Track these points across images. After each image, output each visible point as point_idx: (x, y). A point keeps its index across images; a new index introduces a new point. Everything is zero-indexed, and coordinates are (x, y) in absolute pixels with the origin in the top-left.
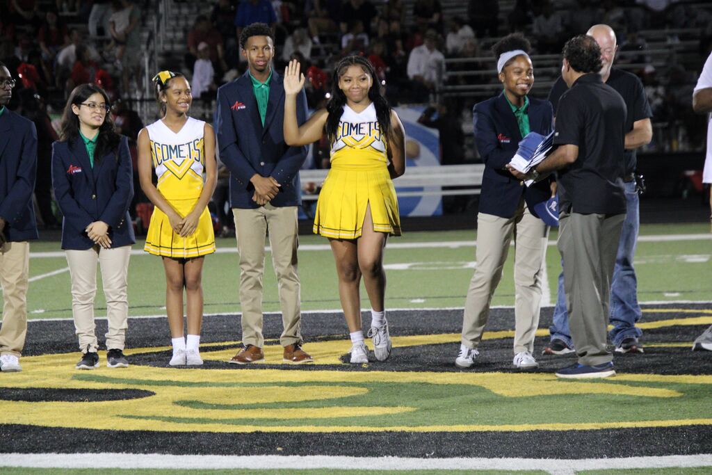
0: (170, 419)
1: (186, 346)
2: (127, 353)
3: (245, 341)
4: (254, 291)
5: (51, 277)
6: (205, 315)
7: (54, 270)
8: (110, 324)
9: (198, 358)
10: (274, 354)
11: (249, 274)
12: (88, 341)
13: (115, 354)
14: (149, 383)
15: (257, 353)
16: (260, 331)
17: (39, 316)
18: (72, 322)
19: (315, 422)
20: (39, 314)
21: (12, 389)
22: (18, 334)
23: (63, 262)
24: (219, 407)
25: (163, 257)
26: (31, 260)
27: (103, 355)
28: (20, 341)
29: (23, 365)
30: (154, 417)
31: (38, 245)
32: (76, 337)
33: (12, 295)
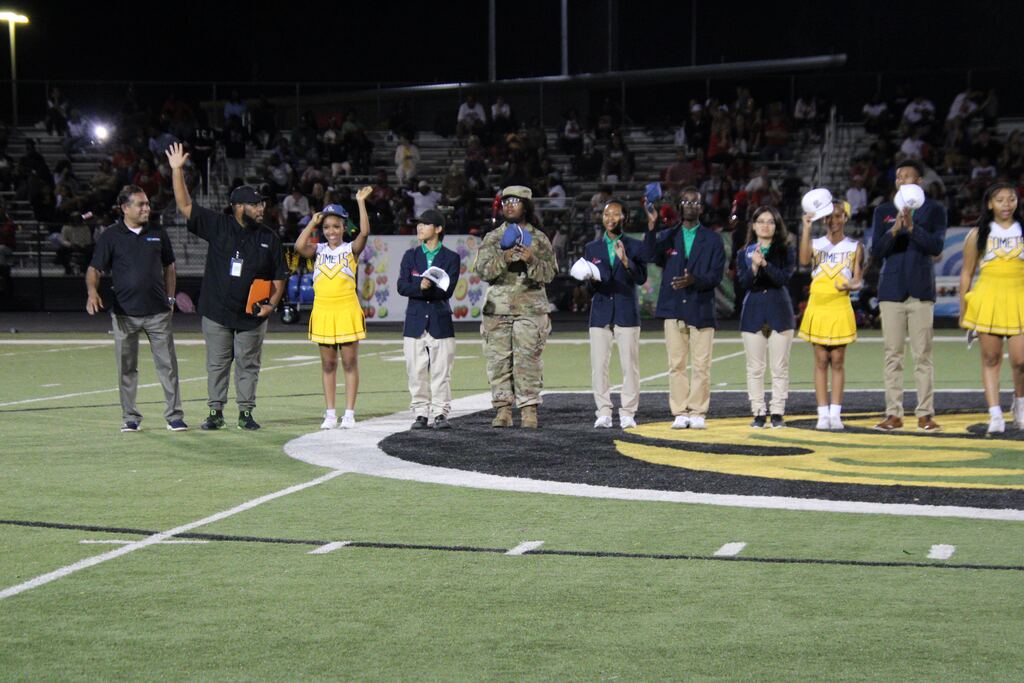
0: (827, 472)
1: (829, 414)
2: (787, 419)
3: (888, 412)
4: (896, 372)
5: (731, 358)
6: (846, 390)
7: (735, 352)
8: (774, 395)
9: (839, 424)
10: (910, 424)
11: (893, 359)
12: (758, 407)
13: (777, 419)
14: (809, 443)
15: (898, 423)
16: (900, 404)
17: (722, 388)
18: (746, 394)
19: (946, 479)
20: (722, 387)
21: (703, 444)
22: (704, 401)
23: (740, 347)
24: (866, 464)
25: (814, 344)
26: (715, 345)
27: (768, 419)
28: (705, 407)
29: (708, 424)
30: (813, 470)
31: (722, 333)
32: (750, 403)
33: (701, 371)
